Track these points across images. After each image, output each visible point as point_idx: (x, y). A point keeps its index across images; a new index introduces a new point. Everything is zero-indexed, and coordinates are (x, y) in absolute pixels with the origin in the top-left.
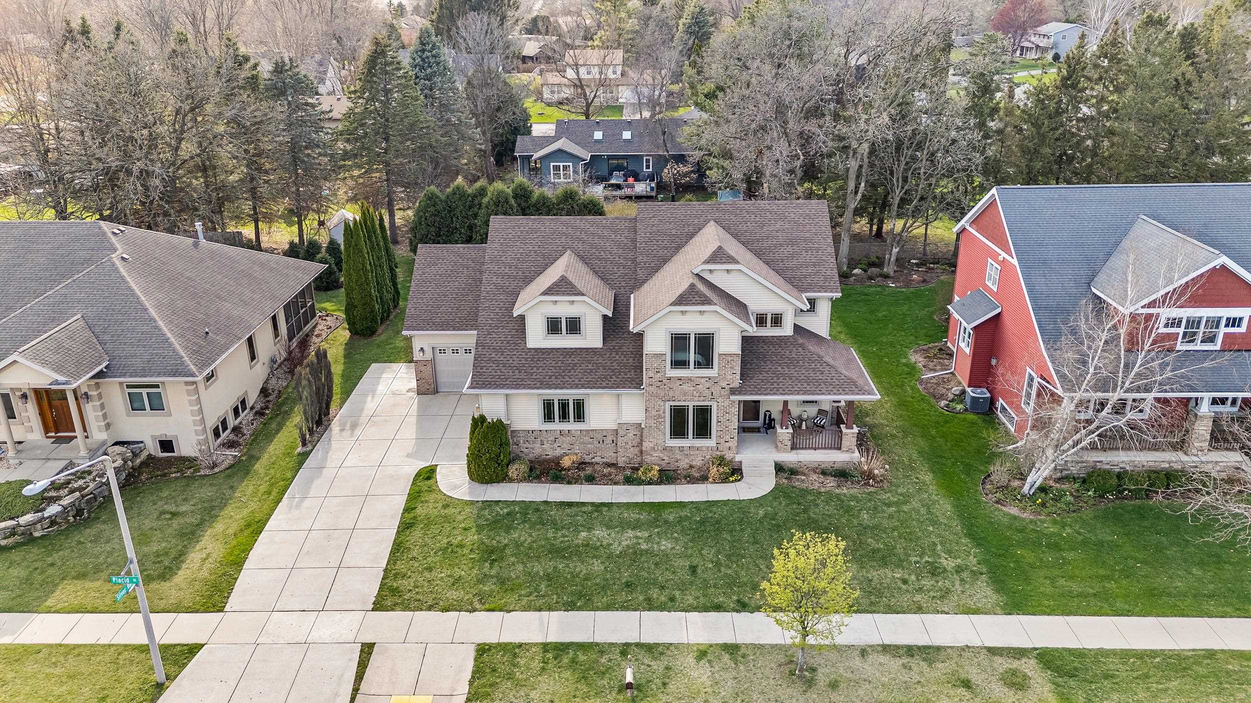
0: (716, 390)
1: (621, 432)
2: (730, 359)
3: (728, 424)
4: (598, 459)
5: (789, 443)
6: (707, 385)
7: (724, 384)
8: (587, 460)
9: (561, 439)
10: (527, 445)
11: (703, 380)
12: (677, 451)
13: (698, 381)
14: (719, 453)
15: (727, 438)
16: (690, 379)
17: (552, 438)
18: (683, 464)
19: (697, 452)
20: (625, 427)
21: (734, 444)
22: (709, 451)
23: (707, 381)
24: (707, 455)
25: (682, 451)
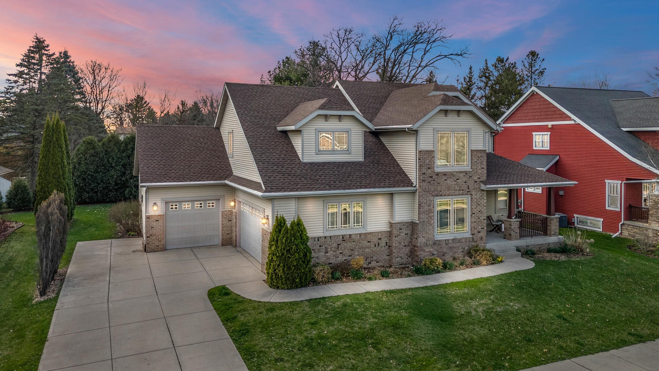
0: (471, 183)
1: (395, 232)
2: (480, 155)
3: (479, 215)
4: (373, 264)
5: (518, 231)
6: (465, 179)
7: (476, 178)
9: (343, 244)
11: (462, 175)
12: (444, 245)
13: (458, 175)
14: (474, 244)
15: (479, 228)
16: (452, 174)
20: (397, 227)
21: (484, 234)
22: (466, 242)
23: (464, 176)
24: (466, 247)
25: (447, 244)
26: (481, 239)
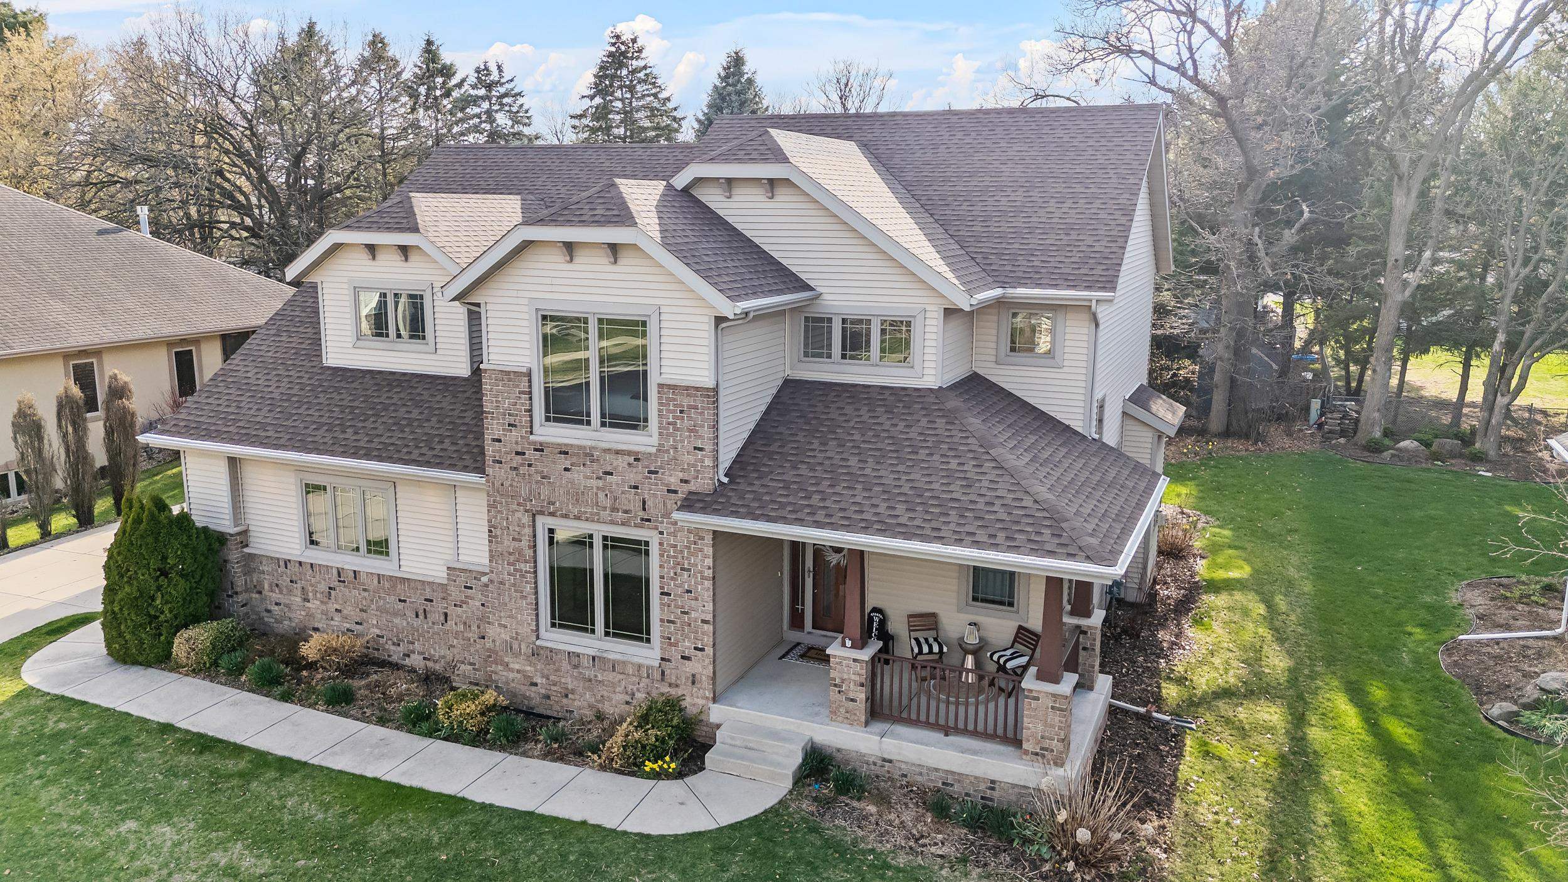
0: (655, 493)
1: (456, 594)
2: (686, 402)
3: (687, 602)
4: (416, 661)
5: (861, 695)
6: (633, 477)
7: (673, 480)
8: (395, 658)
9: (341, 589)
10: (275, 596)
11: (621, 462)
12: (565, 665)
13: (610, 460)
14: (665, 689)
15: (687, 646)
16: (588, 455)
17: (323, 587)
18: (581, 704)
19: (611, 676)
20: (462, 579)
21: (704, 667)
22: (641, 677)
23: (629, 464)
24: (638, 690)
25: (576, 667)
26: (693, 683)
